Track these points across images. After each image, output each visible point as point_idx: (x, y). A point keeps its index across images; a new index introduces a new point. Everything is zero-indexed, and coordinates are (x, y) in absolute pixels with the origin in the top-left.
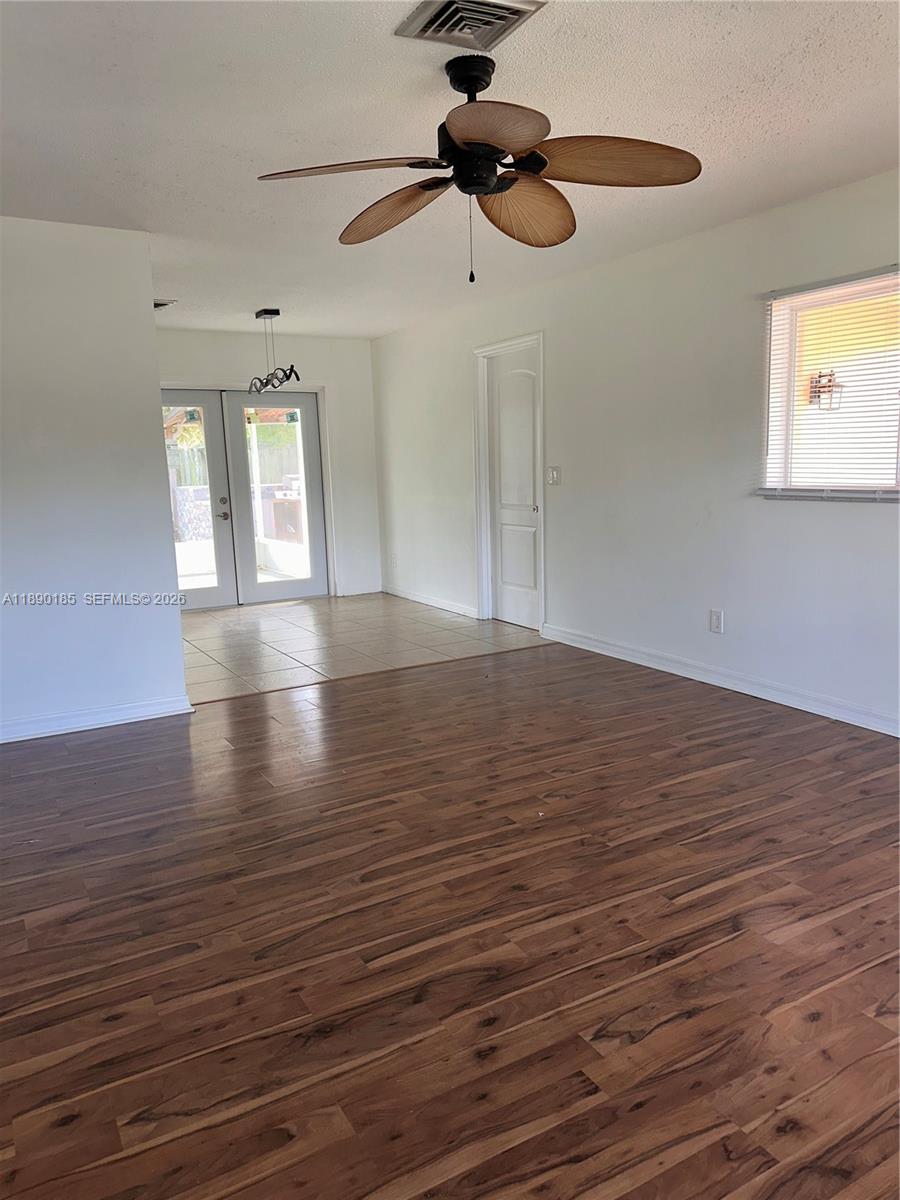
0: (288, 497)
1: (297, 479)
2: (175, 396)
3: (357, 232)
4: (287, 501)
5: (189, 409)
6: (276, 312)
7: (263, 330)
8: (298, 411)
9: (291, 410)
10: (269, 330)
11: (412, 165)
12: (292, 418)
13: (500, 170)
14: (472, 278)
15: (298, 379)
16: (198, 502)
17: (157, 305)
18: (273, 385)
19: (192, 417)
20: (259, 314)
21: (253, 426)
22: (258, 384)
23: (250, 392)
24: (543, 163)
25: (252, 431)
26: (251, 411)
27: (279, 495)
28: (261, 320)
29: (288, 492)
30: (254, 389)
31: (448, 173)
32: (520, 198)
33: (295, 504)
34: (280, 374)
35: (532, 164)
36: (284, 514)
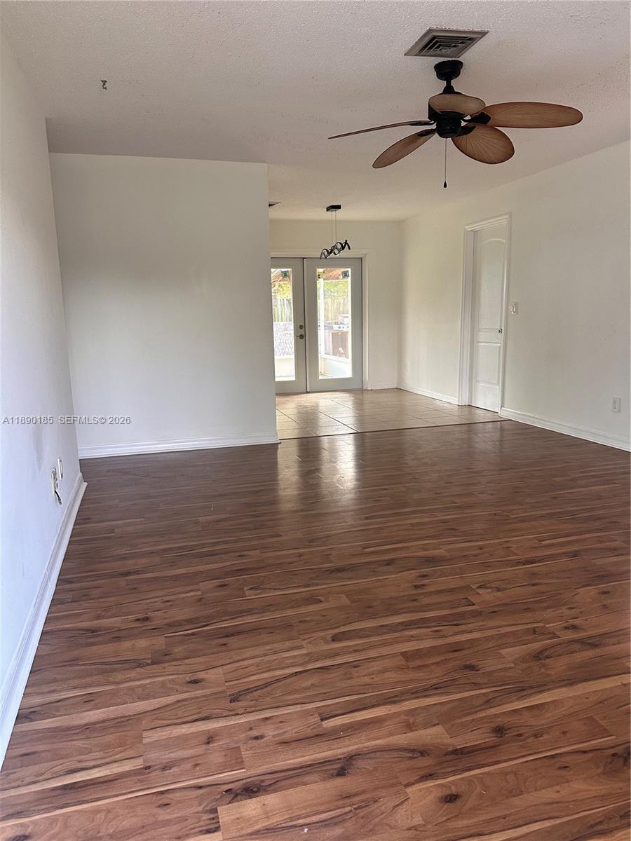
0: (341, 329)
1: (347, 317)
2: (277, 262)
3: (383, 161)
4: (340, 331)
5: (283, 270)
6: (339, 207)
7: (331, 219)
8: (349, 270)
9: (346, 269)
10: (334, 218)
11: (412, 125)
12: (346, 275)
13: (463, 124)
14: (445, 186)
15: (349, 249)
16: (285, 332)
17: (270, 205)
18: (334, 253)
19: (285, 275)
20: (328, 209)
21: (321, 280)
22: (326, 253)
23: (320, 258)
24: (489, 118)
25: (321, 284)
26: (321, 270)
27: (336, 327)
28: (329, 212)
29: (342, 326)
30: (323, 256)
31: (434, 127)
32: (479, 137)
33: (345, 333)
34: (339, 246)
35: (482, 118)
36: (338, 339)
